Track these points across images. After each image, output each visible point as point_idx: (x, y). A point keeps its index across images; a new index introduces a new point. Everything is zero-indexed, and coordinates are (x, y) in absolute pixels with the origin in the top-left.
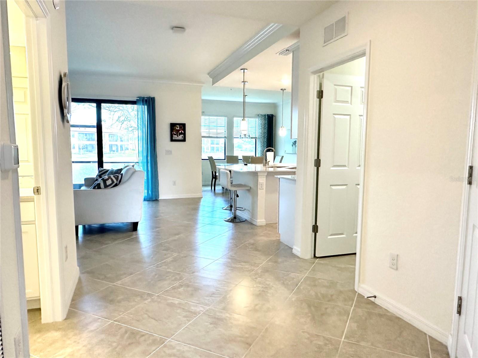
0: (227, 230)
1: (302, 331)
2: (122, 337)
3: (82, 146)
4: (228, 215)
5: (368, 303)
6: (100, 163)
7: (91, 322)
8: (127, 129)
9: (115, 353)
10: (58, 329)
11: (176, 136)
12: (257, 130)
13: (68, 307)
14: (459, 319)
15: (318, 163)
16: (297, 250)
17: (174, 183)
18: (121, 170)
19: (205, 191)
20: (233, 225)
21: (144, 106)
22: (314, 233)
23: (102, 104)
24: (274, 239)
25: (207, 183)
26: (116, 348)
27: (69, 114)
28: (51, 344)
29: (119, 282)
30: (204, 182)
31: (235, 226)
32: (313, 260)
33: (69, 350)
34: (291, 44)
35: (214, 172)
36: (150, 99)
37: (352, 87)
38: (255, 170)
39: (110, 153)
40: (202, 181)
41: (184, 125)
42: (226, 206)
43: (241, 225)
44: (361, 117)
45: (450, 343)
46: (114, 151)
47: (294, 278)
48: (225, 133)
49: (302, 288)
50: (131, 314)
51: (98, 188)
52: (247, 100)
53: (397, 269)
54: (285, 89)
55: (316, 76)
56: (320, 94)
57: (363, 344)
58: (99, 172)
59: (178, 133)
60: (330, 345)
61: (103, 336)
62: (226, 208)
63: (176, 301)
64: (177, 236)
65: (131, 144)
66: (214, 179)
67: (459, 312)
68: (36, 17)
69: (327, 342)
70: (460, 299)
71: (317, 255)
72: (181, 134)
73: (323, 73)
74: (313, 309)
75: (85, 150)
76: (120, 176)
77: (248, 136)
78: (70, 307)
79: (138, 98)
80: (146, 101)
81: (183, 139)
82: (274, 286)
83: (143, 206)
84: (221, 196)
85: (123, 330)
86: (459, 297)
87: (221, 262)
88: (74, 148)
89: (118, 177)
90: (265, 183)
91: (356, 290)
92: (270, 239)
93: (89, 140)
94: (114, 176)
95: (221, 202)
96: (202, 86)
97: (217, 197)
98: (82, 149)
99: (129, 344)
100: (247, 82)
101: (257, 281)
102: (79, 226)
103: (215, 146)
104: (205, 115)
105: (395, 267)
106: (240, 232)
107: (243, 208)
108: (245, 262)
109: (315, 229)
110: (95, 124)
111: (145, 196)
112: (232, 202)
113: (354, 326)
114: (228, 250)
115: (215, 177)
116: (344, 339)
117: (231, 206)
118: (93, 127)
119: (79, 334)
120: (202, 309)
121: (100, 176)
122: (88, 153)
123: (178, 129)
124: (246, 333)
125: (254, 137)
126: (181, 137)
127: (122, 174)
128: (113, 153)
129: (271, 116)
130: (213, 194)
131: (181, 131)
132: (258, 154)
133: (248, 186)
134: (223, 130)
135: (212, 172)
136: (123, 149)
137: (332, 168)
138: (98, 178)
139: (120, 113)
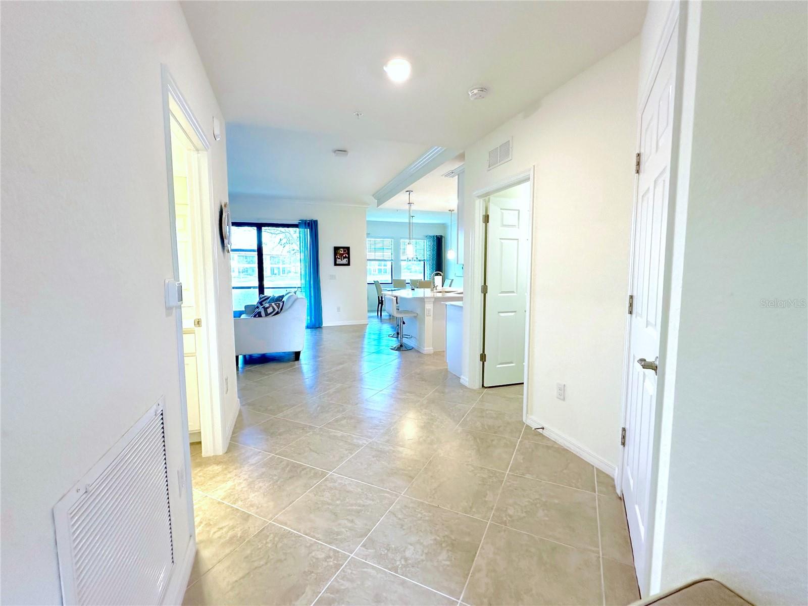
0: (394, 358)
1: (466, 463)
2: (283, 469)
4: (394, 343)
5: (536, 435)
6: (261, 289)
7: (252, 455)
8: (289, 252)
9: (276, 487)
10: (218, 463)
11: (340, 260)
12: (425, 252)
13: (228, 441)
14: (624, 449)
15: (485, 290)
16: (465, 380)
17: (339, 309)
18: (282, 297)
19: (371, 317)
20: (399, 354)
21: (306, 229)
22: (482, 362)
23: (263, 228)
24: (441, 368)
25: (373, 309)
26: (277, 481)
28: (211, 478)
29: (281, 414)
31: (402, 354)
32: (482, 390)
33: (230, 484)
34: (457, 166)
35: (380, 297)
36: (313, 222)
37: (519, 210)
38: (423, 297)
39: (272, 277)
40: (368, 307)
41: (348, 248)
42: (392, 332)
43: (409, 353)
45: (616, 475)
47: (460, 410)
48: (392, 255)
49: (468, 419)
50: (293, 447)
51: (259, 316)
52: (414, 220)
53: (564, 399)
54: (452, 210)
55: (481, 200)
56: (486, 219)
57: (528, 476)
58: (260, 299)
59: (343, 257)
60: (494, 478)
61: (264, 470)
62: (392, 335)
63: (339, 434)
64: (341, 366)
65: (293, 266)
66: (380, 305)
67: (623, 444)
68: (197, 150)
69: (492, 475)
70: (624, 430)
71: (485, 385)
72: (345, 257)
73: (488, 197)
74: (478, 440)
75: (246, 273)
76: (281, 304)
77: (416, 259)
78: (230, 440)
79: (300, 221)
80: (309, 223)
81: (347, 263)
82: (440, 417)
83: (306, 334)
84: (387, 323)
85: (284, 463)
86: (622, 428)
87: (386, 393)
88: (234, 271)
89: (279, 304)
90: (432, 310)
91: (524, 420)
92: (438, 368)
93: (249, 263)
94: (275, 304)
95: (387, 329)
96: (367, 208)
97: (384, 323)
98: (242, 272)
99: (290, 478)
100: (413, 204)
101: (422, 412)
102: (239, 356)
103: (383, 267)
104: (372, 237)
105: (562, 397)
106: (406, 361)
107: (409, 336)
108: (411, 393)
109: (483, 357)
110: (256, 248)
111: (308, 323)
112: (399, 329)
113: (520, 458)
114: (394, 381)
115: (381, 302)
116: (509, 471)
117: (398, 334)
118: (253, 251)
119: (240, 467)
120: (365, 442)
121: (261, 303)
122: (248, 276)
123: (342, 252)
124: (410, 467)
125: (423, 259)
126: (345, 261)
127: (283, 302)
128: (275, 276)
129: (440, 237)
130: (380, 320)
131: (346, 255)
132: (427, 277)
133: (414, 313)
134: (390, 254)
135: (379, 297)
136: (286, 272)
137: (500, 295)
138: (259, 305)
139: (282, 236)
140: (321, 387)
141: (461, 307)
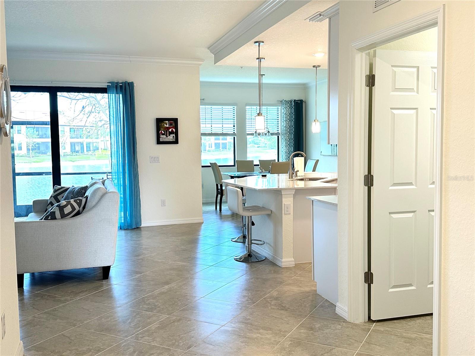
0: (239, 275)
3: (32, 146)
4: (240, 250)
11: (165, 136)
12: (280, 123)
15: (369, 181)
16: (343, 309)
17: (163, 203)
18: (85, 189)
19: (207, 212)
20: (246, 267)
21: (118, 95)
22: (367, 285)
23: (58, 93)
24: (307, 289)
25: (210, 200)
27: (7, 124)
30: (204, 199)
31: (251, 267)
32: (367, 325)
35: (219, 185)
36: (127, 85)
37: (418, 67)
38: (279, 187)
39: (72, 155)
41: (175, 120)
42: (237, 235)
43: (261, 266)
44: (433, 111)
46: (77, 152)
48: (234, 128)
51: (52, 219)
52: (265, 80)
54: (319, 66)
55: (364, 54)
56: (371, 81)
58: (55, 191)
59: (168, 132)
62: (236, 239)
64: (167, 287)
65: (101, 141)
66: (219, 196)
71: (373, 318)
72: (172, 133)
73: (374, 49)
75: (36, 151)
76: (84, 200)
77: (266, 132)
79: (110, 84)
80: (121, 87)
81: (174, 140)
84: (229, 221)
87: (230, 329)
89: (81, 201)
90: (292, 205)
92: (302, 289)
94: (75, 201)
95: (229, 230)
96: (200, 65)
97: (224, 221)
100: (264, 59)
102: (25, 274)
104: (206, 104)
106: (257, 278)
107: (261, 241)
108: (265, 328)
109: (369, 278)
111: (121, 223)
112: (246, 230)
114: (241, 309)
115: (220, 192)
117: (244, 237)
121: (56, 198)
122: (40, 155)
123: (168, 126)
125: (276, 132)
126: (171, 138)
127: (87, 197)
128: (76, 155)
129: (299, 102)
130: (218, 217)
131: (172, 130)
132: (282, 157)
133: (268, 210)
134: (232, 126)
135: (217, 185)
136: (91, 148)
137: (391, 188)
138: (54, 201)
139: (83, 103)
140: (139, 321)
141: (336, 205)
